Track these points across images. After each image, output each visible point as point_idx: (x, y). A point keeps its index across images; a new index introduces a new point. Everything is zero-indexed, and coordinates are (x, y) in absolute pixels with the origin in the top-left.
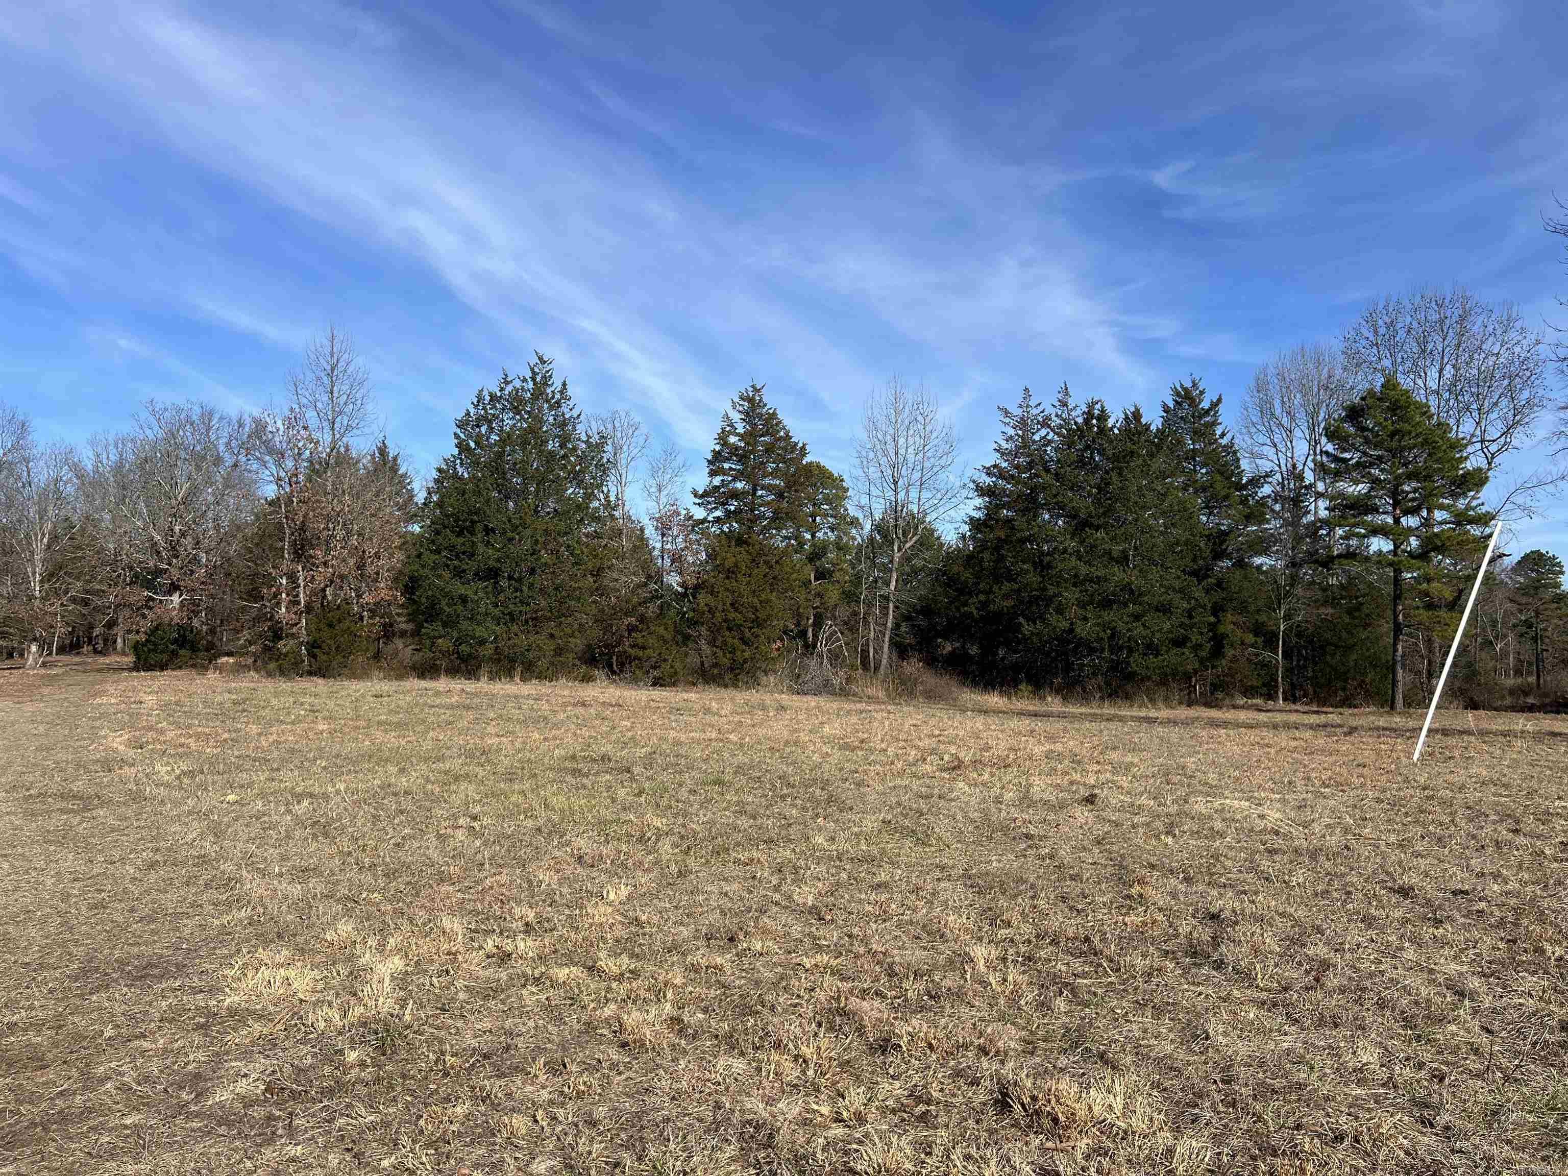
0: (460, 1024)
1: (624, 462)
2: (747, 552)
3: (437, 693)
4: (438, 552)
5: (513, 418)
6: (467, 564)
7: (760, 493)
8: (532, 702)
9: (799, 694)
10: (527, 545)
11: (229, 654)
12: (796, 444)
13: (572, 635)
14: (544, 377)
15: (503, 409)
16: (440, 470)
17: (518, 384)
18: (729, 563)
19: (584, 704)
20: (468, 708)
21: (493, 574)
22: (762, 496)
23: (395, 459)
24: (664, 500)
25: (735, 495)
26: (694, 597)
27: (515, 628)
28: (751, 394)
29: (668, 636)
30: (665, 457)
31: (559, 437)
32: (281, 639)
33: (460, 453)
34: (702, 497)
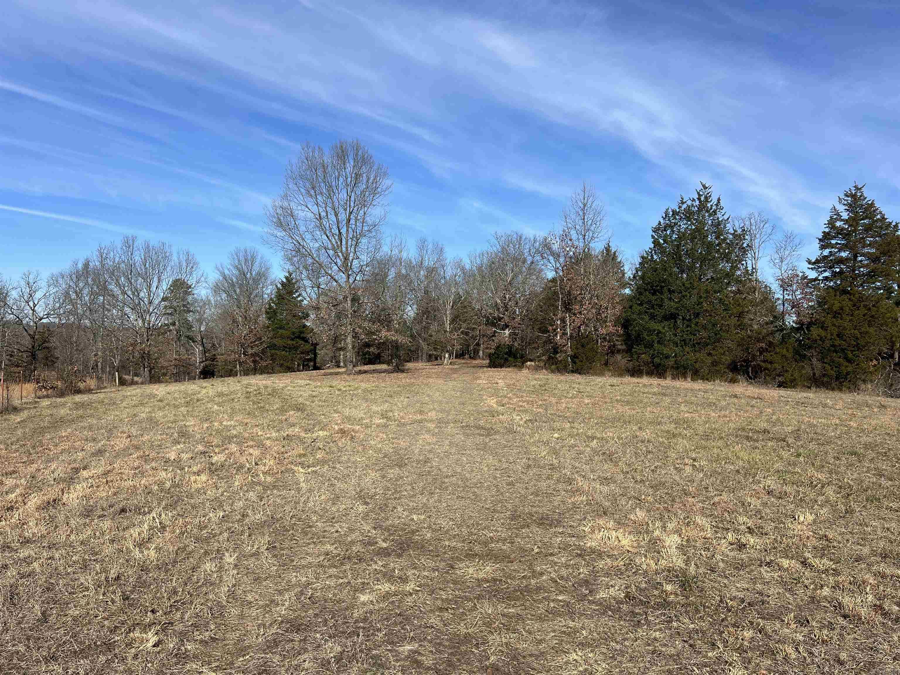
0: (726, 581)
1: (757, 245)
2: (850, 299)
3: (645, 386)
4: (641, 304)
5: (686, 224)
6: (659, 311)
7: (860, 259)
8: (703, 394)
9: (892, 397)
10: (694, 299)
11: (531, 360)
12: (890, 223)
13: (724, 354)
14: (706, 198)
15: (680, 219)
16: (643, 257)
17: (689, 203)
18: (836, 307)
19: (736, 396)
20: (664, 395)
21: (673, 317)
22: (861, 261)
23: (615, 253)
24: (784, 267)
25: (841, 261)
26: (809, 330)
27: (687, 349)
28: (854, 192)
29: (789, 355)
30: (785, 239)
31: (715, 232)
32: (557, 353)
33: (654, 247)
34: (814, 263)
